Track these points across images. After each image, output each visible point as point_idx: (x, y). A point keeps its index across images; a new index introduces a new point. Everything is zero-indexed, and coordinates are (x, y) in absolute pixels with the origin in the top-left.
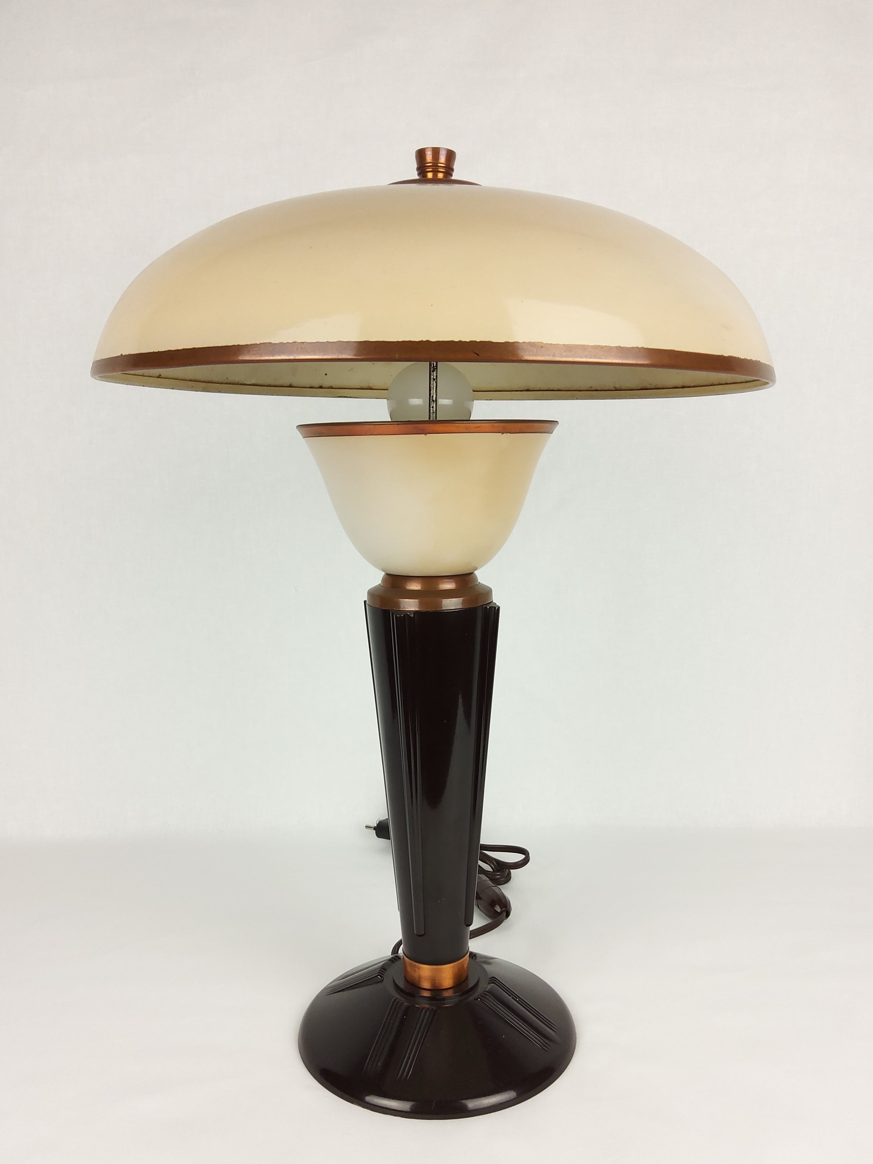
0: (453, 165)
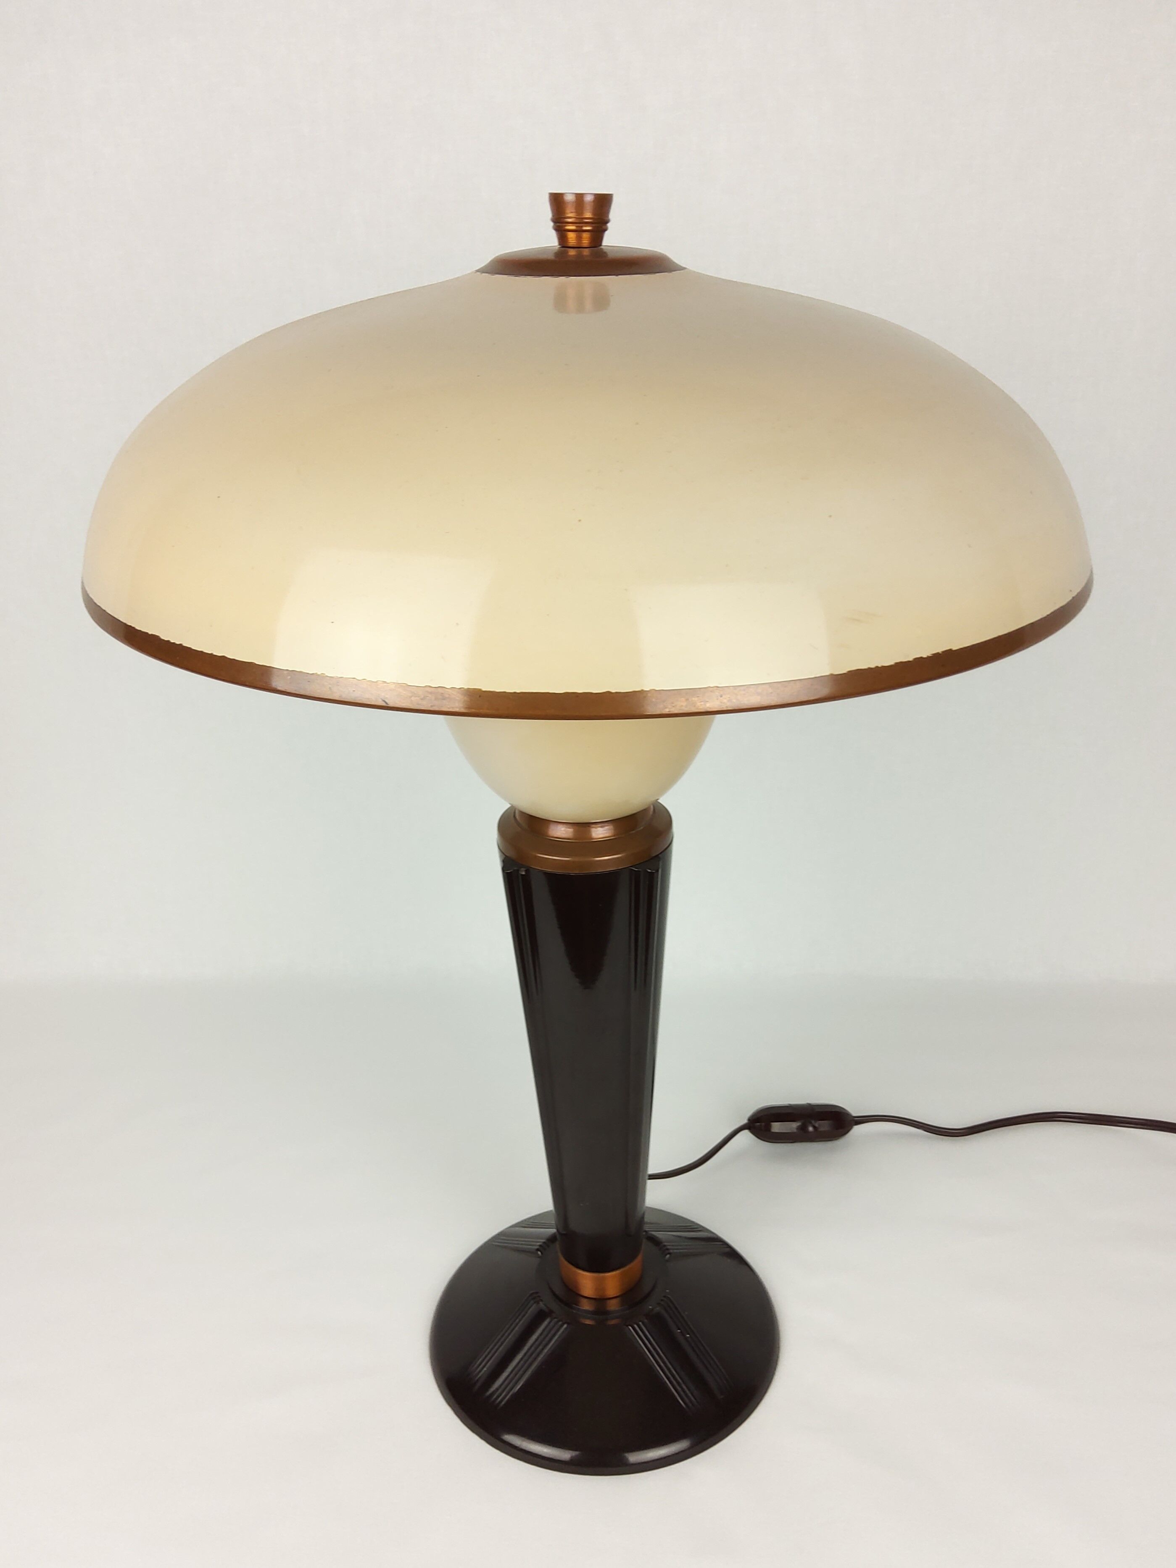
0: (607, 218)
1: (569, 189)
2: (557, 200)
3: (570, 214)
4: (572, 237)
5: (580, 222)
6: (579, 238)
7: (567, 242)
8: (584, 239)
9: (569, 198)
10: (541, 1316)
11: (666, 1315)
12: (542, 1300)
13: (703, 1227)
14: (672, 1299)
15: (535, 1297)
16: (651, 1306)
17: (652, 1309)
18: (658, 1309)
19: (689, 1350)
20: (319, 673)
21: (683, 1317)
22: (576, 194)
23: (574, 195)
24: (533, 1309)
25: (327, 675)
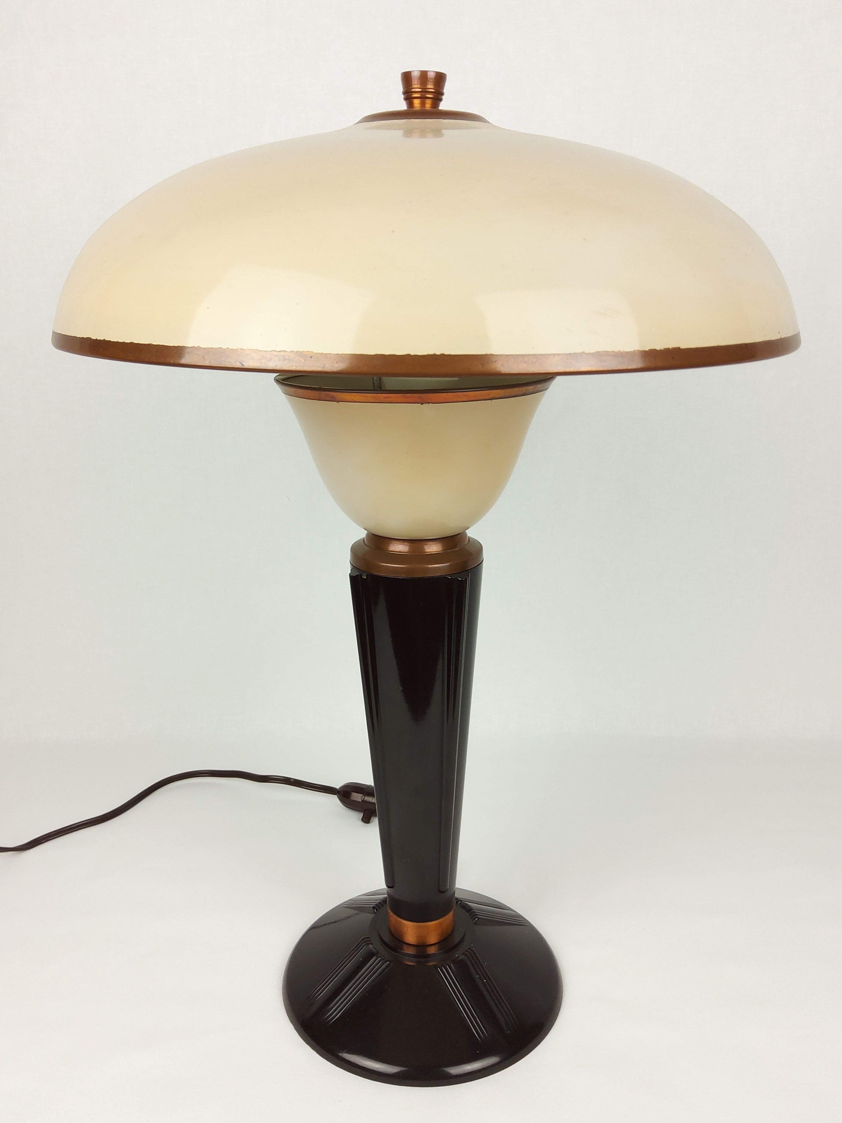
0: (443, 89)
1: (415, 68)
2: (407, 77)
3: (416, 87)
4: (417, 103)
5: (424, 91)
6: (423, 104)
7: (413, 105)
8: (427, 104)
9: (416, 75)
10: (371, 955)
11: (468, 962)
12: (371, 944)
13: (509, 907)
14: (475, 951)
15: (367, 941)
16: (458, 955)
17: (458, 957)
18: (462, 957)
19: (485, 993)
20: (196, 346)
21: (482, 967)
22: (421, 71)
23: (420, 72)
24: (363, 951)
25: (201, 347)
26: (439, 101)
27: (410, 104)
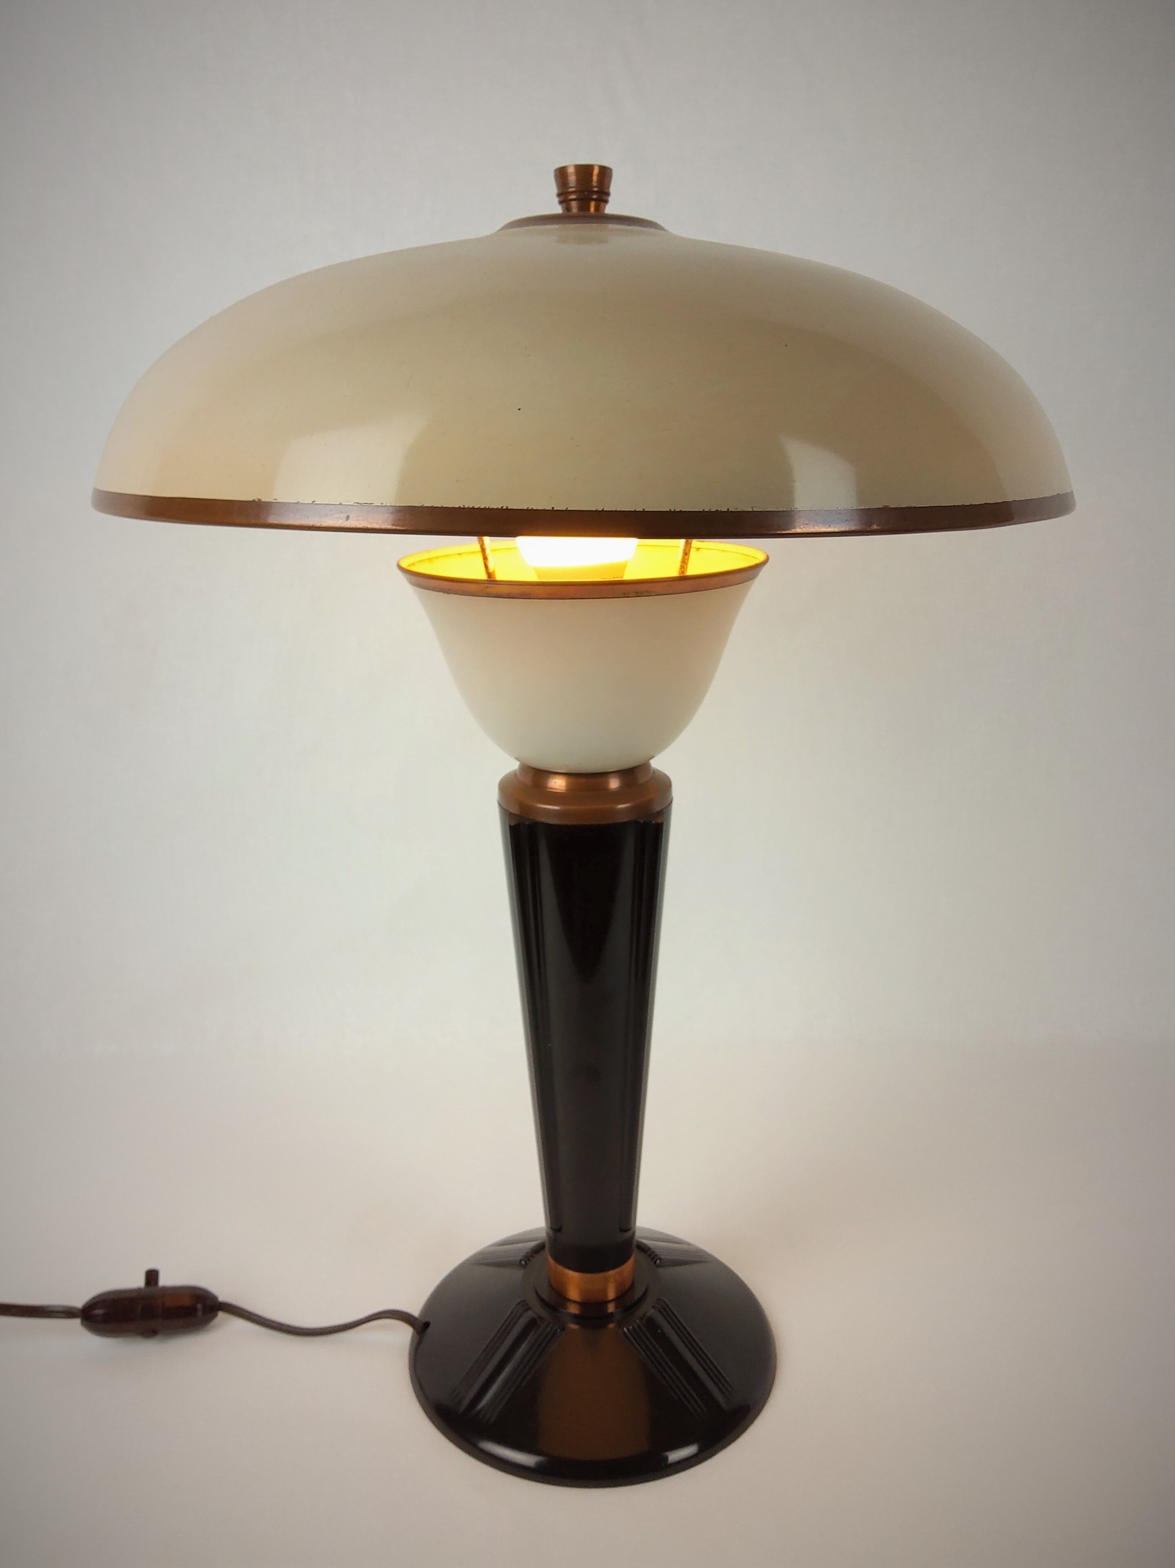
26: (602, 204)
27: (568, 209)
